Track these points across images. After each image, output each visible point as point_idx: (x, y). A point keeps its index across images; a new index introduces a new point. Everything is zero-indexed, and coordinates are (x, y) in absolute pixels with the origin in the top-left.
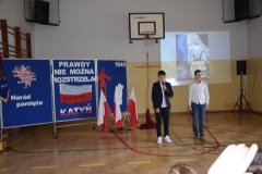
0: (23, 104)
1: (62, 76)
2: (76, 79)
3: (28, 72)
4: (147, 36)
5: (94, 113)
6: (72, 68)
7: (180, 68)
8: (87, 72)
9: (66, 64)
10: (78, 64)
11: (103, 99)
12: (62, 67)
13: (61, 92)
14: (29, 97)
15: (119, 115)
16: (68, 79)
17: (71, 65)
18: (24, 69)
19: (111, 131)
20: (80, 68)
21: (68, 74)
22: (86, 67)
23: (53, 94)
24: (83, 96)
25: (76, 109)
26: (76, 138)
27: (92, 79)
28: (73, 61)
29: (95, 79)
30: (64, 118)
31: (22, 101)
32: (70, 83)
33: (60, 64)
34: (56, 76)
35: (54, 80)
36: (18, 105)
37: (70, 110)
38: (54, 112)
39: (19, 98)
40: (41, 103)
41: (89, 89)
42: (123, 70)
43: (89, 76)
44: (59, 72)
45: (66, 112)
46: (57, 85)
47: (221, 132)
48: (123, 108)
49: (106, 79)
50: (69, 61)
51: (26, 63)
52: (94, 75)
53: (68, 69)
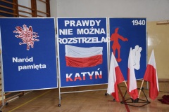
0: (25, 67)
3: (31, 33)
5: (105, 79)
6: (80, 27)
8: (98, 31)
9: (72, 23)
10: (85, 23)
12: (68, 27)
13: (66, 55)
14: (31, 60)
16: (75, 40)
17: (79, 23)
18: (25, 29)
20: (89, 27)
21: (75, 35)
22: (96, 27)
23: (58, 57)
24: (92, 59)
25: (84, 74)
27: (103, 40)
28: (81, 20)
29: (107, 40)
31: (25, 64)
33: (66, 23)
34: (62, 36)
35: (58, 41)
36: (20, 68)
37: (77, 75)
38: (59, 77)
39: (21, 60)
40: (45, 66)
43: (100, 36)
44: (64, 32)
45: (73, 77)
46: (62, 47)
48: (139, 74)
50: (76, 20)
52: (105, 36)
53: (74, 29)
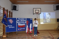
1: (19, 21)
2: (22, 22)
4: (37, 13)
5: (25, 30)
6: (21, 20)
7: (44, 20)
9: (20, 19)
10: (22, 19)
11: (27, 27)
13: (18, 25)
14: (12, 26)
15: (31, 30)
18: (11, 20)
19: (29, 34)
20: (23, 20)
21: (20, 21)
22: (24, 20)
24: (23, 26)
25: (21, 29)
26: (21, 35)
28: (21, 18)
30: (19, 30)
32: (20, 23)
33: (18, 19)
35: (17, 22)
36: (9, 27)
38: (17, 29)
40: (14, 27)
41: (24, 24)
42: (32, 20)
43: (25, 22)
45: (19, 29)
46: (18, 23)
47: (54, 35)
48: (32, 29)
49: (28, 22)
50: (20, 18)
51: (11, 19)
52: (25, 21)
53: (20, 20)
